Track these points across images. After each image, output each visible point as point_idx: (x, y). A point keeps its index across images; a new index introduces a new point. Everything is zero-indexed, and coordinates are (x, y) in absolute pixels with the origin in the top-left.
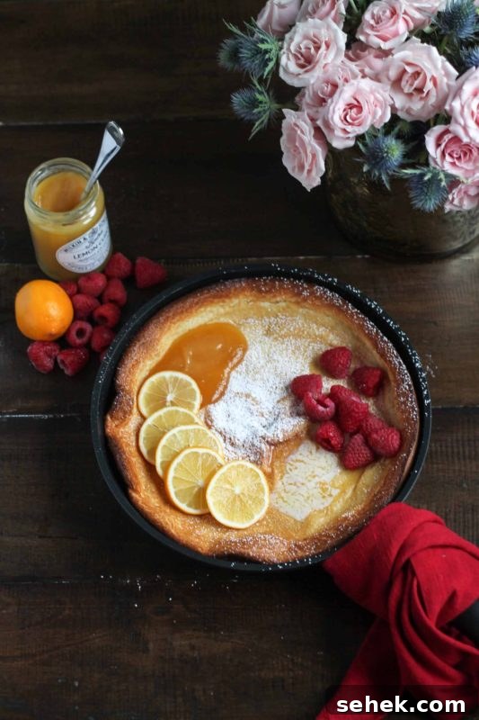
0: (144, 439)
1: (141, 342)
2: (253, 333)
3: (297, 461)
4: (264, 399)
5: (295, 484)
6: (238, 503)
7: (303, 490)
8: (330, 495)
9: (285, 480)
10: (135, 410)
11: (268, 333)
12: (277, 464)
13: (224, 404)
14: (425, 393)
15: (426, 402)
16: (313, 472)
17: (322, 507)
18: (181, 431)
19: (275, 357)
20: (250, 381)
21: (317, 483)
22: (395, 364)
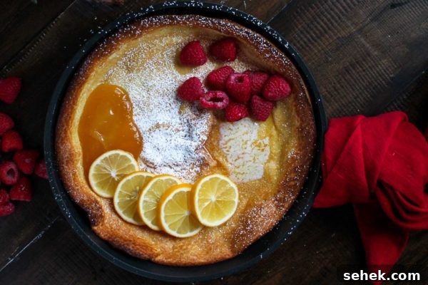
0: (124, 213)
1: (65, 163)
2: (120, 79)
3: (227, 143)
4: (169, 119)
5: (239, 158)
6: (219, 205)
7: (247, 158)
8: (266, 145)
9: (230, 160)
10: (99, 199)
11: (129, 70)
12: (216, 154)
13: (149, 144)
14: (280, 40)
15: (286, 46)
16: (243, 141)
17: (267, 158)
18: (146, 195)
19: (150, 84)
20: (149, 113)
21: (251, 146)
22: (243, 35)
